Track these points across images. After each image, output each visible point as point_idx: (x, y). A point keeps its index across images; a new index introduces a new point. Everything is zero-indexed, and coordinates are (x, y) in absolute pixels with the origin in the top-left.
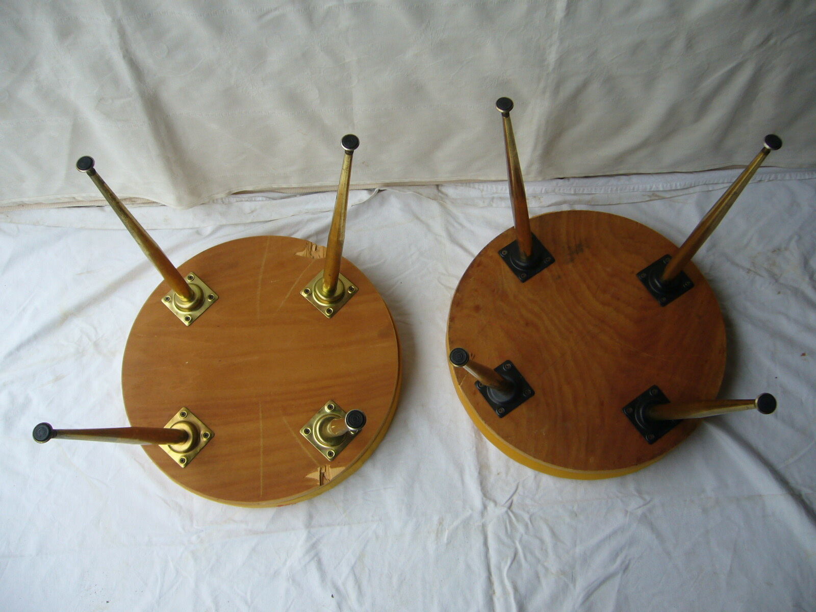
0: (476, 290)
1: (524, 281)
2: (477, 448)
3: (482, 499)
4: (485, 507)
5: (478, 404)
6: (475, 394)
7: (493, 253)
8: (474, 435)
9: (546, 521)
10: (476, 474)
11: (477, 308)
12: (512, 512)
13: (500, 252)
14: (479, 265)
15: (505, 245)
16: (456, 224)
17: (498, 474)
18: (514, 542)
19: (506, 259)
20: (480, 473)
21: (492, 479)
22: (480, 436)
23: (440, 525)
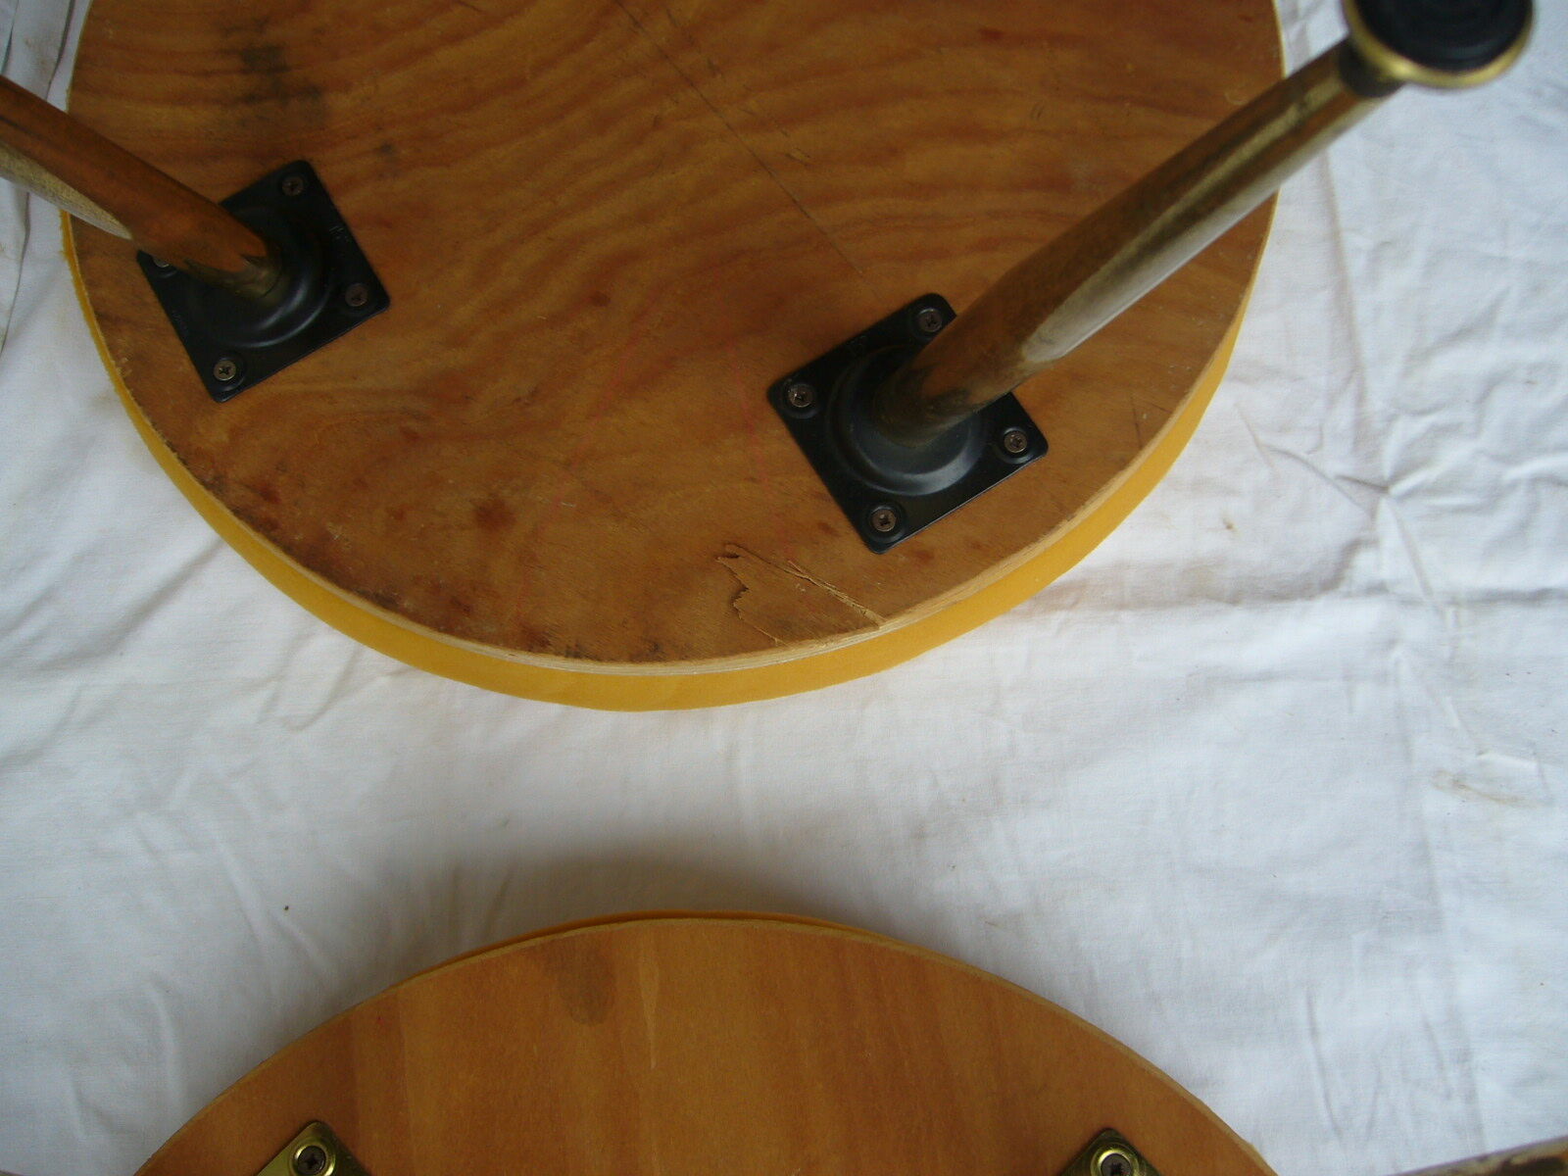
0: (400, 515)
1: (379, 299)
2: (1122, 606)
3: (1349, 595)
4: (1377, 589)
5: (977, 546)
6: (925, 556)
7: (218, 425)
8: (1059, 616)
9: (1420, 356)
10: (1238, 617)
11: (492, 517)
12: (1396, 477)
13: (217, 391)
14: (268, 494)
15: (185, 366)
16: (28, 630)
17: (1229, 527)
18: (1514, 485)
19: (255, 370)
20: (1234, 600)
21: (1253, 555)
22: (1062, 591)
23: (1463, 786)
